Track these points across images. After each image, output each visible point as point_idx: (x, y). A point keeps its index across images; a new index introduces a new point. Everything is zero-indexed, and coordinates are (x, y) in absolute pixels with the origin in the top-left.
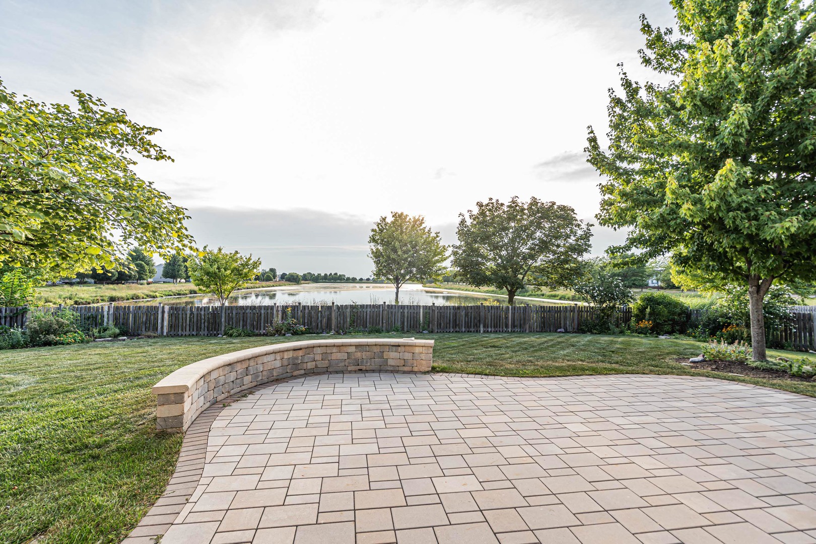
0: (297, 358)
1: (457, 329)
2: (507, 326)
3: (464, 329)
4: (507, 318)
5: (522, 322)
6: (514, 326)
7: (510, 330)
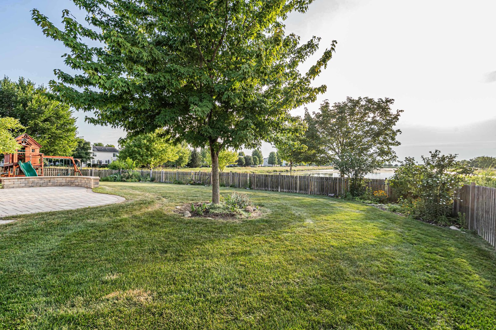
0: (72, 180)
1: (266, 188)
2: (296, 189)
3: (270, 189)
4: (296, 183)
5: (306, 187)
6: (300, 189)
7: (298, 191)
